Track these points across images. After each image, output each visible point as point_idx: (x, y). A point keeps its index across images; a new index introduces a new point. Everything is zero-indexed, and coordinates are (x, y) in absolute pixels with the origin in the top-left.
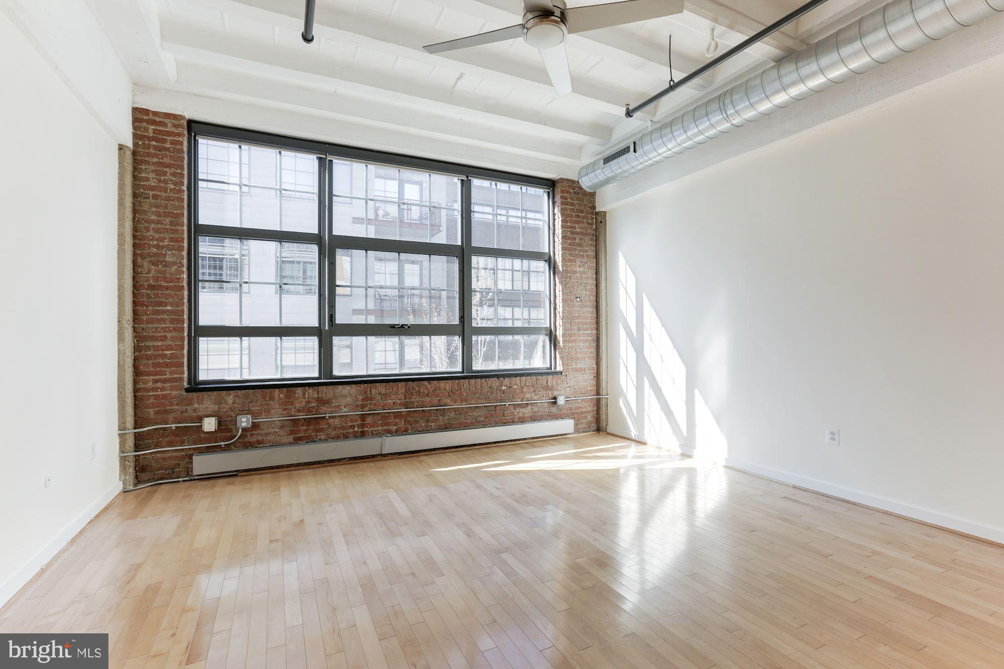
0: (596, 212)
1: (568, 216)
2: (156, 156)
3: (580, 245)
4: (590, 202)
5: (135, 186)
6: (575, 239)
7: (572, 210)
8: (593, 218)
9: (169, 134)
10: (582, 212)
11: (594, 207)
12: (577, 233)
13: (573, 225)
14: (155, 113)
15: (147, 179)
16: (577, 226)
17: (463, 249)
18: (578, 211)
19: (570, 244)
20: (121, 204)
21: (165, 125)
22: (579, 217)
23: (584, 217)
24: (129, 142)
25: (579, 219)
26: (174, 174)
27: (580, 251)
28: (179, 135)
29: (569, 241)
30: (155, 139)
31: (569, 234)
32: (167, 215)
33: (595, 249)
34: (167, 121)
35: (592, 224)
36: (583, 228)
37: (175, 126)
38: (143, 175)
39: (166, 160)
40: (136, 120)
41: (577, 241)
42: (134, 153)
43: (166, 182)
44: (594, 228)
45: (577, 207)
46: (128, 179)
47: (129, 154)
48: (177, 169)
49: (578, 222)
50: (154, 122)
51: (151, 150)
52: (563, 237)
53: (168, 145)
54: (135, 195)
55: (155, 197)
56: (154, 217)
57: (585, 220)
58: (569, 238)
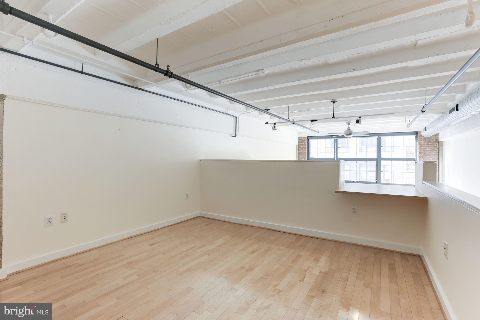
0: (439, 142)
1: (422, 145)
2: (302, 146)
3: (429, 155)
4: (436, 138)
5: (299, 152)
6: (426, 153)
7: (425, 142)
8: (437, 144)
9: (304, 141)
10: (430, 142)
11: (438, 140)
12: (427, 151)
13: (425, 148)
14: (302, 137)
15: (300, 151)
16: (427, 148)
17: (377, 159)
18: (428, 142)
19: (423, 155)
20: (296, 156)
21: (303, 139)
22: (429, 144)
23: (431, 144)
24: (298, 145)
25: (429, 145)
26: (304, 149)
27: (429, 157)
28: (305, 141)
29: (423, 154)
30: (301, 143)
31: (423, 151)
32: (303, 157)
33: (438, 156)
34: (304, 139)
35: (436, 146)
36: (431, 148)
37: (305, 139)
38: (300, 150)
39: (303, 146)
40: (299, 140)
41: (427, 153)
42: (298, 146)
43: (303, 151)
44: (438, 147)
45: (427, 141)
46: (297, 151)
47: (297, 146)
48: (305, 148)
49: (427, 147)
50: (301, 139)
51: (301, 145)
52: (419, 153)
53: (304, 143)
54: (298, 154)
55: (302, 154)
56: (301, 158)
57: (432, 145)
58: (423, 153)
